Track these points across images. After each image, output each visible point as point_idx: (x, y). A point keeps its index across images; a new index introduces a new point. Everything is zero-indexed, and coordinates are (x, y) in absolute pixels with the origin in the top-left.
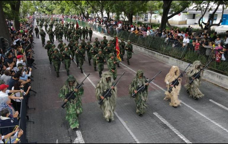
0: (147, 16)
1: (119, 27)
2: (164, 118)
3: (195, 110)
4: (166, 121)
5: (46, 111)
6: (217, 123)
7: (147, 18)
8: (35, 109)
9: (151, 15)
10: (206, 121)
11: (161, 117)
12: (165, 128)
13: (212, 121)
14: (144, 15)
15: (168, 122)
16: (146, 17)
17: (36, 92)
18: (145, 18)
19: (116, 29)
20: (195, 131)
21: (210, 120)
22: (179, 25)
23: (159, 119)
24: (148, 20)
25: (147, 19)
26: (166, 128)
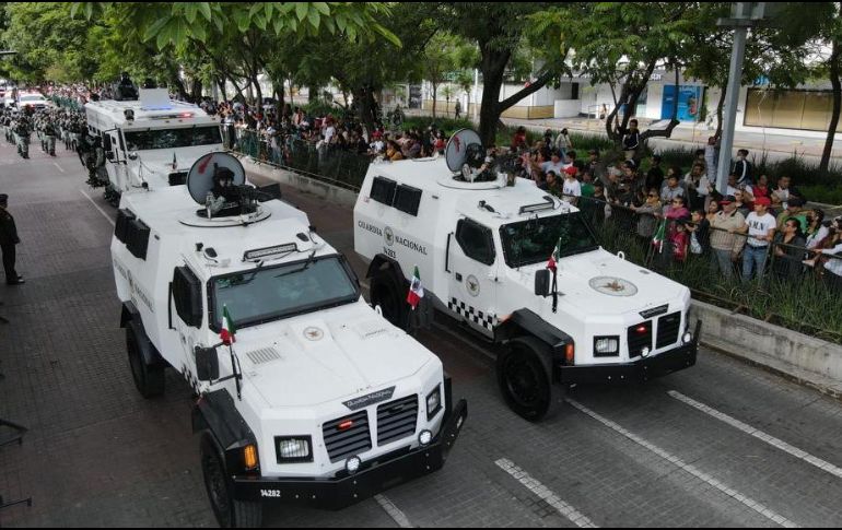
0: (419, 89)
1: (327, 140)
2: (534, 477)
3: (629, 435)
4: (544, 487)
5: (79, 505)
6: (705, 472)
7: (419, 96)
8: (29, 504)
9: (435, 90)
10: (669, 470)
11: (525, 473)
12: (543, 513)
13: (688, 468)
14: (408, 87)
15: (549, 489)
16: (414, 92)
17: (21, 429)
18: (411, 95)
19: (318, 146)
20: (642, 512)
21: (680, 464)
22: (531, 122)
23: (517, 481)
24: (420, 103)
25: (416, 99)
26: (549, 514)
